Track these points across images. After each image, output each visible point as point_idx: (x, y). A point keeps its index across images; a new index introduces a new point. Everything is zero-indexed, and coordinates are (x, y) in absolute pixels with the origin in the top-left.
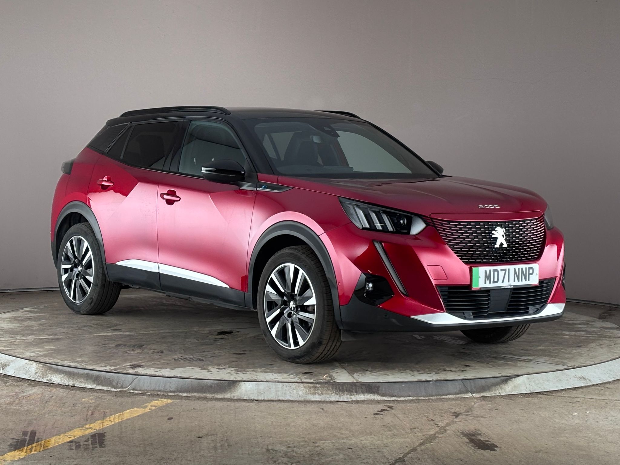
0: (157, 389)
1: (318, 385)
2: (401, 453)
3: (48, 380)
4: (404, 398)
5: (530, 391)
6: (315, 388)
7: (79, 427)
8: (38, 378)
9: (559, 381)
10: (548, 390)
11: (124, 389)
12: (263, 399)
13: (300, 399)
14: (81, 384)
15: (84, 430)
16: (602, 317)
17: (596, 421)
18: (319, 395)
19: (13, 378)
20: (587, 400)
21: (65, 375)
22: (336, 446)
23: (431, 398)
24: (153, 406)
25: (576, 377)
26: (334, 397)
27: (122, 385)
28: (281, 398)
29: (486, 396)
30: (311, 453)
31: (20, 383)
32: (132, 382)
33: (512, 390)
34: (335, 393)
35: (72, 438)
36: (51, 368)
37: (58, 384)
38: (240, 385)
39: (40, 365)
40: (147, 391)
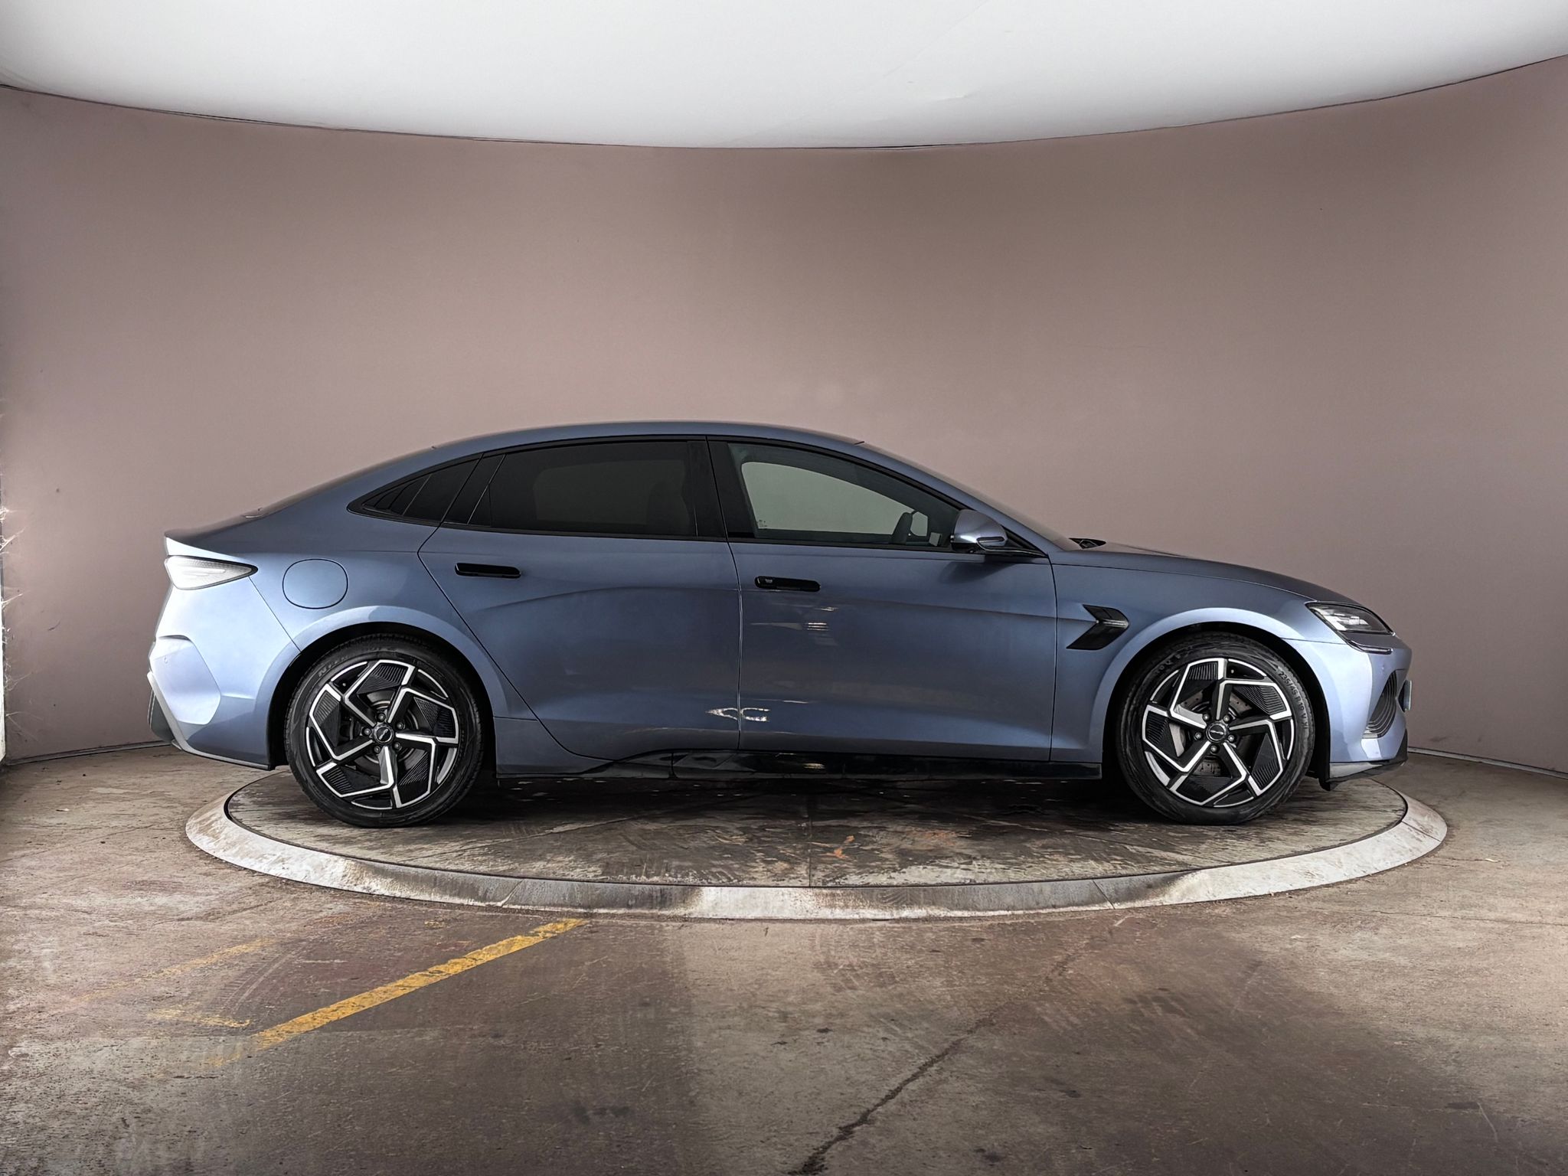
0: (556, 902)
1: (838, 892)
3: (364, 888)
5: (1216, 897)
6: (833, 895)
7: (419, 971)
8: (348, 884)
10: (1247, 895)
11: (498, 903)
12: (742, 917)
13: (808, 917)
14: (421, 895)
15: (428, 976)
18: (842, 908)
19: (302, 886)
20: (1318, 912)
21: (396, 879)
23: (1041, 911)
24: (548, 932)
25: (1296, 870)
26: (869, 913)
27: (495, 895)
28: (774, 915)
29: (1137, 906)
30: (828, 1011)
31: (319, 894)
32: (512, 891)
33: (1183, 896)
34: (870, 905)
35: (407, 991)
36: (372, 866)
37: (383, 895)
38: (700, 893)
39: (350, 862)
40: (538, 905)
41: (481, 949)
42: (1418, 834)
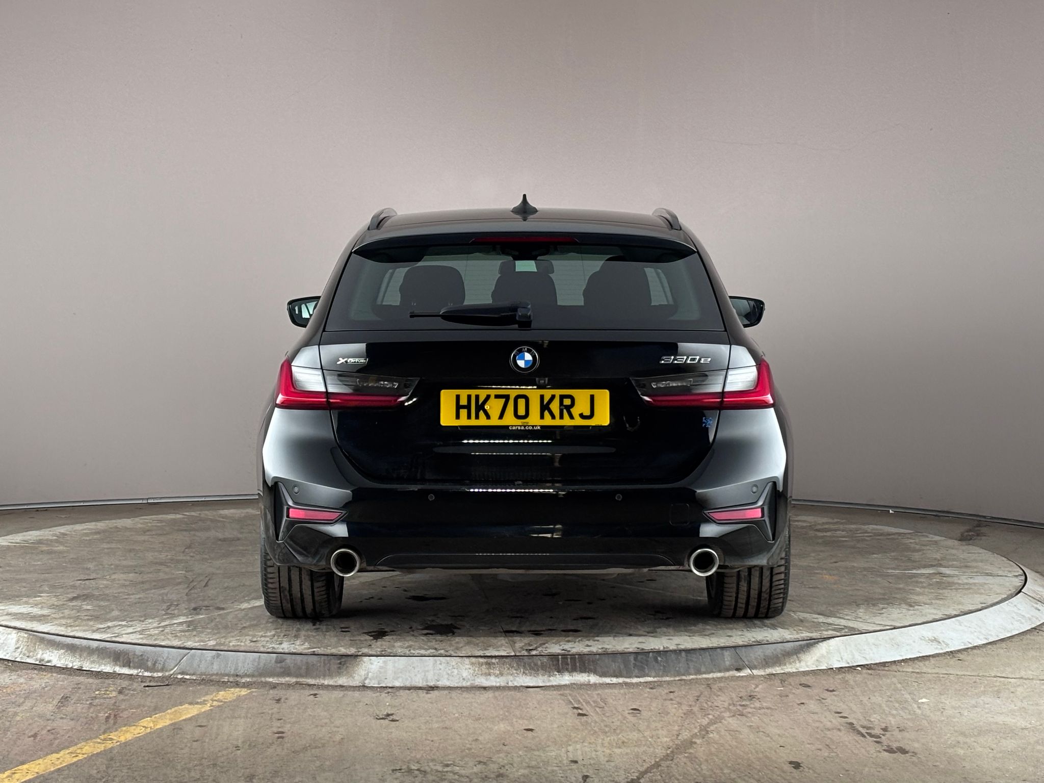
0: (223, 672)
1: (493, 660)
2: (634, 772)
3: (37, 660)
4: (638, 679)
5: (848, 663)
6: (487, 664)
7: (91, 738)
8: (20, 656)
9: (896, 646)
10: (878, 662)
11: (167, 674)
12: (402, 685)
13: (465, 684)
14: (93, 666)
15: (99, 743)
16: (963, 539)
17: (958, 711)
18: (497, 676)
20: (943, 677)
21: (66, 652)
22: (526, 763)
23: (684, 677)
24: (216, 701)
25: (922, 638)
26: (521, 680)
27: (164, 664)
28: (431, 684)
29: (774, 672)
32: (180, 661)
33: (818, 662)
34: (524, 672)
35: (81, 757)
36: (43, 638)
37: (55, 666)
38: (362, 662)
39: (23, 634)
40: (205, 675)
41: (151, 717)
42: (1037, 604)
